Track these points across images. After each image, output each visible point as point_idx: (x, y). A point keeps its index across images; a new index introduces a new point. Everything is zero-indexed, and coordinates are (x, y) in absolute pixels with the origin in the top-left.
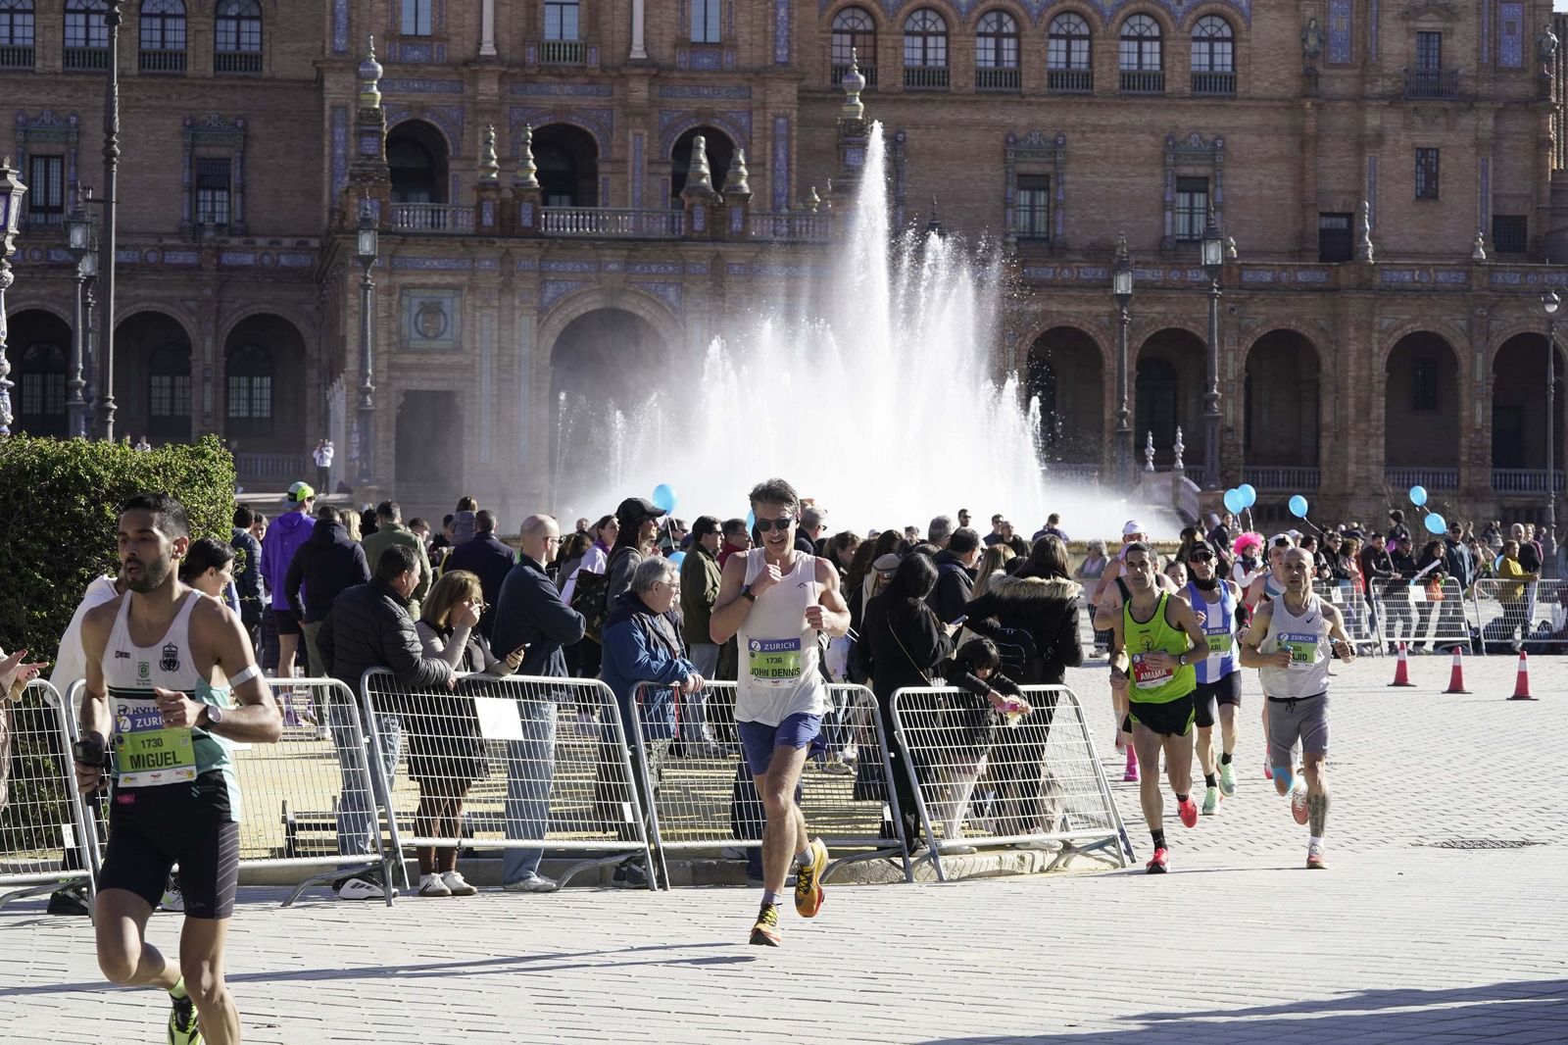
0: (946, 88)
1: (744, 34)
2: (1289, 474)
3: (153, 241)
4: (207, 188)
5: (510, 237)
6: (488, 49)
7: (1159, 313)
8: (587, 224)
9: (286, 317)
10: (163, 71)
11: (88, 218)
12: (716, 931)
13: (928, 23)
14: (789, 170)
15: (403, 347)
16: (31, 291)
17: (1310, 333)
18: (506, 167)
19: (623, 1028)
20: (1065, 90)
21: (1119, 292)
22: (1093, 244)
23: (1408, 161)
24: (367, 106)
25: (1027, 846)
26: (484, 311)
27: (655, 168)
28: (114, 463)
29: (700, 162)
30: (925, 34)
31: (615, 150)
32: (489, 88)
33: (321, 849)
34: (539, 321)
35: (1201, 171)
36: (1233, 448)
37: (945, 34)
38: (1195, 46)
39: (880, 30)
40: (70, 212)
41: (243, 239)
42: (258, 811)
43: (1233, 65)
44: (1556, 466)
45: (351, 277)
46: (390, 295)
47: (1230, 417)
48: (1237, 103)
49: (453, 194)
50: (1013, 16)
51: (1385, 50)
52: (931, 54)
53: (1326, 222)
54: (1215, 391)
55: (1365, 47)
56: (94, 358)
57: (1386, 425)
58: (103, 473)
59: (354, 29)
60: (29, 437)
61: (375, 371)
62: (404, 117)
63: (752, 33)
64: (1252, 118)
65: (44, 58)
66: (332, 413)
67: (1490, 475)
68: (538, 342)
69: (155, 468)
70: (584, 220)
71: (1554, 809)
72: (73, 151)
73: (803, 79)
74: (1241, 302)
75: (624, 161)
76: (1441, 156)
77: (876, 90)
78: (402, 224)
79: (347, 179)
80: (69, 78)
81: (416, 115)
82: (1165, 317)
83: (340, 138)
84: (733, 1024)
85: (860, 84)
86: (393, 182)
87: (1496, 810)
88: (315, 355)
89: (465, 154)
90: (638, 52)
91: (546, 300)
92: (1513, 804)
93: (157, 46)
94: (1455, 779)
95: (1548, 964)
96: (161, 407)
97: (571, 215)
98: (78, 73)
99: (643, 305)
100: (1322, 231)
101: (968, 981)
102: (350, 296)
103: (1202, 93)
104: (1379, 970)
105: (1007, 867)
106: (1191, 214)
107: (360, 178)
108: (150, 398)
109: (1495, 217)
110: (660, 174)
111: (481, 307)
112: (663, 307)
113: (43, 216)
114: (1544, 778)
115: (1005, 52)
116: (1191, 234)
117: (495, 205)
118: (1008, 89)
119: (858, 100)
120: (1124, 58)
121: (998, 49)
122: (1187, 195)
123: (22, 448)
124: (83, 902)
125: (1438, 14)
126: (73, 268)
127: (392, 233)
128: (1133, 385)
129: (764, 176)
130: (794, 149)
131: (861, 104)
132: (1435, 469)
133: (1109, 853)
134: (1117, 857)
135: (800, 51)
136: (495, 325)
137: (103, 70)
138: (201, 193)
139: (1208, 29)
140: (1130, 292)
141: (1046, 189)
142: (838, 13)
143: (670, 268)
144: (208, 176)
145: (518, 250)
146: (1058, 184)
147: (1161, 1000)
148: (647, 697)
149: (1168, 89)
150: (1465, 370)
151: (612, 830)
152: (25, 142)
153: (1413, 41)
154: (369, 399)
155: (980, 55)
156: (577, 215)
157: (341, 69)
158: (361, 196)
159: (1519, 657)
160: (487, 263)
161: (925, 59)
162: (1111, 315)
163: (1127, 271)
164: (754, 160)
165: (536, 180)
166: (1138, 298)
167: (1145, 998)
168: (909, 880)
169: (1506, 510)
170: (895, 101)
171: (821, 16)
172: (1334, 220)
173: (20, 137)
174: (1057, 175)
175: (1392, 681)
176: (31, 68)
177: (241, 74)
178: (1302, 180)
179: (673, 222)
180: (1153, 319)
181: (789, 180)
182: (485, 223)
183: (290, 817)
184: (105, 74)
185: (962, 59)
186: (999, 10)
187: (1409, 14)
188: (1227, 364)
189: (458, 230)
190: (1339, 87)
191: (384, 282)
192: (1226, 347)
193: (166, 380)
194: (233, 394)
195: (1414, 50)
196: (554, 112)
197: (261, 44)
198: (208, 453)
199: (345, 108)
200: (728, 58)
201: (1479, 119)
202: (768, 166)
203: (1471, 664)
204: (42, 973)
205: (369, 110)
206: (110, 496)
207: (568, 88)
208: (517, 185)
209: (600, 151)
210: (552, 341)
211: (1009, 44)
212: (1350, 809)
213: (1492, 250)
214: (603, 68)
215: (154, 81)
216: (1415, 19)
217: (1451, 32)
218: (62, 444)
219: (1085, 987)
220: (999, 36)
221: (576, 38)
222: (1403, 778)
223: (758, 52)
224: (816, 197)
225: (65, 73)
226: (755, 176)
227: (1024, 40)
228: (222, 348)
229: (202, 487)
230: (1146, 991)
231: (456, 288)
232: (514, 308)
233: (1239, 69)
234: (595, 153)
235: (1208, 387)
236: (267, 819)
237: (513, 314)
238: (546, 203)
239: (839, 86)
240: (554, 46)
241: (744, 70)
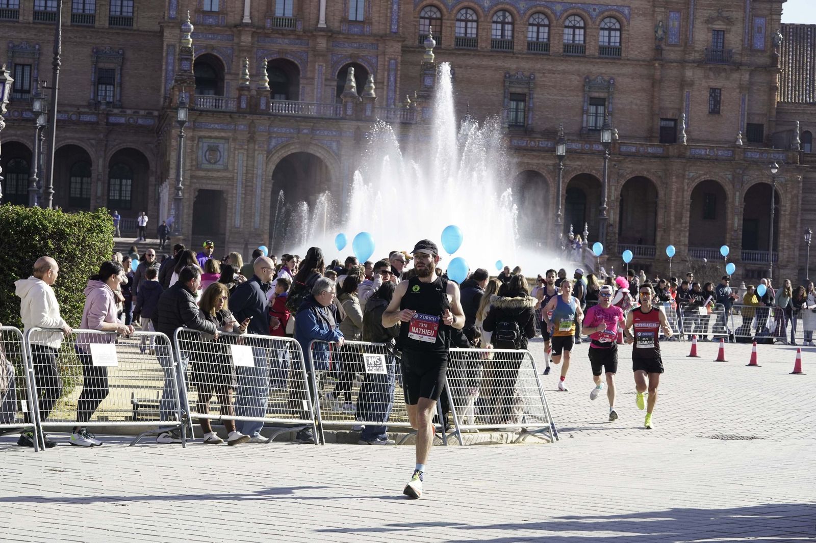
0: (475, 48)
1: (375, 17)
2: (640, 248)
3: (75, 109)
4: (103, 84)
5: (254, 114)
6: (247, 20)
7: (579, 166)
8: (293, 109)
9: (140, 150)
10: (83, 24)
11: (43, 96)
12: (348, 466)
13: (468, 16)
14: (395, 87)
15: (198, 167)
16: (13, 132)
17: (654, 179)
18: (254, 79)
19: (301, 513)
20: (536, 52)
21: (559, 154)
22: (546, 129)
23: (706, 94)
24: (185, 45)
25: (504, 430)
26: (240, 151)
27: (328, 83)
28: (54, 220)
29: (351, 81)
30: (466, 21)
31: (309, 73)
32: (246, 39)
33: (151, 418)
34: (267, 157)
35: (602, 95)
36: (612, 235)
37: (477, 21)
38: (601, 32)
39: (444, 18)
40: (33, 93)
41: (120, 110)
42: (120, 397)
43: (620, 43)
44: (773, 250)
45: (173, 131)
46: (193, 141)
47: (612, 219)
48: (622, 62)
49: (227, 91)
50: (511, 14)
51: (696, 38)
52: (469, 31)
53: (663, 123)
54: (605, 206)
55: (686, 36)
56: (43, 167)
57: (690, 226)
58: (48, 224)
59: (180, 7)
60: (11, 205)
61: (184, 179)
62: (203, 52)
63: (380, 17)
64: (628, 70)
65: (24, 16)
66: (161, 199)
67: (740, 253)
68: (266, 167)
69: (74, 223)
70: (292, 107)
71: (768, 421)
72: (36, 62)
73: (404, 41)
74: (619, 161)
75: (313, 78)
76: (722, 92)
77: (441, 48)
78: (200, 105)
79: (173, 82)
80: (35, 26)
81: (209, 51)
82: (581, 168)
83: (171, 60)
84: (355, 513)
85: (433, 44)
86: (196, 84)
87: (739, 421)
88: (154, 169)
89: (233, 71)
90: (322, 24)
91: (271, 147)
92: (748, 418)
93: (81, 11)
94: (719, 404)
95: (764, 498)
96: (75, 192)
97: (286, 105)
98: (41, 23)
99: (320, 151)
100: (662, 128)
101: (474, 496)
102: (173, 140)
103: (604, 56)
104: (679, 498)
105: (494, 440)
106: (596, 116)
107: (180, 81)
108: (70, 188)
109: (748, 124)
110: (330, 86)
111: (238, 149)
112: (329, 153)
113: (20, 94)
114: (764, 405)
115: (506, 31)
116: (596, 126)
117: (247, 98)
118: (507, 50)
119: (431, 52)
120: (566, 37)
121: (503, 30)
122: (594, 107)
123: (8, 211)
124: (31, 440)
125: (723, 21)
126: (34, 121)
127: (195, 110)
128: (564, 201)
129: (383, 88)
130: (399, 76)
131: (433, 55)
132: (713, 249)
133: (546, 435)
134: (549, 437)
135: (404, 27)
136: (245, 159)
137: (53, 22)
138: (100, 86)
139: (608, 24)
140: (564, 154)
141: (524, 101)
142: (423, 8)
143: (334, 133)
144: (104, 78)
145: (258, 121)
146: (530, 98)
147: (570, 509)
148: (317, 347)
149: (587, 53)
150: (730, 200)
151: (297, 414)
152: (13, 57)
153: (710, 34)
154: (180, 193)
155: (494, 32)
156: (288, 104)
157: (173, 27)
158: (180, 91)
159: (752, 345)
160: (242, 127)
161: (466, 33)
162: (554, 165)
163: (563, 144)
164: (378, 80)
165: (268, 86)
166: (568, 157)
167: (562, 508)
168: (445, 444)
169: (747, 271)
170: (450, 54)
171: (414, 10)
172: (667, 122)
173: (11, 55)
174: (530, 94)
175: (689, 354)
176: (17, 20)
177: (122, 27)
178: (652, 102)
179: (337, 110)
180: (575, 168)
181: (395, 91)
182: (242, 107)
183: (135, 401)
184: (54, 24)
185: (484, 34)
186: (504, 10)
187: (710, 20)
188: (611, 193)
189: (228, 110)
190: (672, 56)
191: (190, 134)
192: (611, 184)
193: (79, 179)
194: (112, 188)
195: (710, 39)
196: (279, 52)
197: (133, 13)
198: (101, 217)
199: (174, 46)
200: (367, 29)
201: (742, 75)
202: (385, 84)
203: (728, 347)
204: (9, 474)
205: (186, 48)
206: (51, 236)
207: (286, 41)
208: (259, 88)
209: (301, 73)
210: (273, 167)
211: (508, 27)
212: (667, 418)
213: (746, 140)
214: (304, 31)
215: (79, 29)
216: (712, 23)
217: (729, 31)
218: (28, 209)
219: (532, 502)
220: (503, 23)
221: (291, 16)
222: (693, 403)
223: (382, 27)
224: (409, 100)
225: (34, 23)
226: (378, 88)
227: (516, 26)
228: (108, 164)
229: (97, 233)
230: (564, 505)
231: (226, 139)
232: (255, 150)
233: (623, 45)
234: (299, 74)
235: (601, 204)
236: (124, 401)
237: (254, 153)
238: (273, 98)
239: (422, 45)
240: (280, 19)
241: (375, 35)
